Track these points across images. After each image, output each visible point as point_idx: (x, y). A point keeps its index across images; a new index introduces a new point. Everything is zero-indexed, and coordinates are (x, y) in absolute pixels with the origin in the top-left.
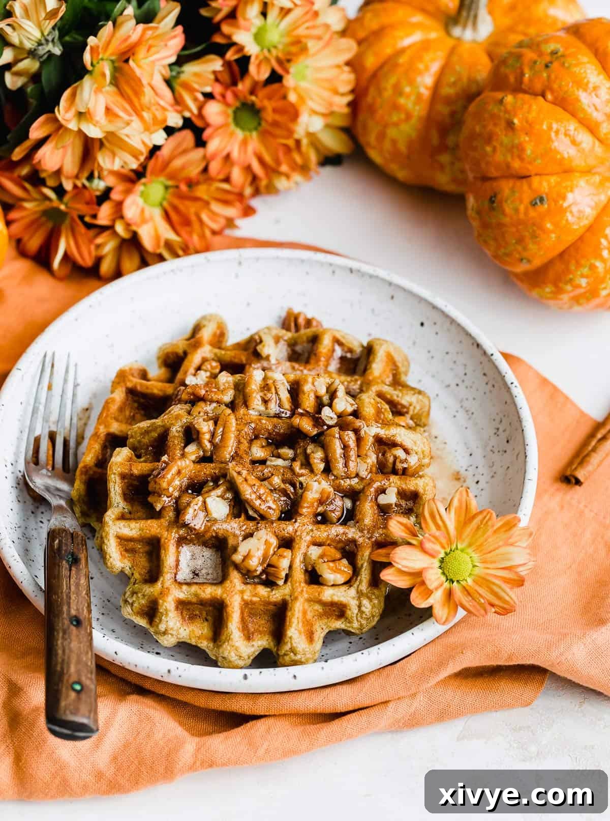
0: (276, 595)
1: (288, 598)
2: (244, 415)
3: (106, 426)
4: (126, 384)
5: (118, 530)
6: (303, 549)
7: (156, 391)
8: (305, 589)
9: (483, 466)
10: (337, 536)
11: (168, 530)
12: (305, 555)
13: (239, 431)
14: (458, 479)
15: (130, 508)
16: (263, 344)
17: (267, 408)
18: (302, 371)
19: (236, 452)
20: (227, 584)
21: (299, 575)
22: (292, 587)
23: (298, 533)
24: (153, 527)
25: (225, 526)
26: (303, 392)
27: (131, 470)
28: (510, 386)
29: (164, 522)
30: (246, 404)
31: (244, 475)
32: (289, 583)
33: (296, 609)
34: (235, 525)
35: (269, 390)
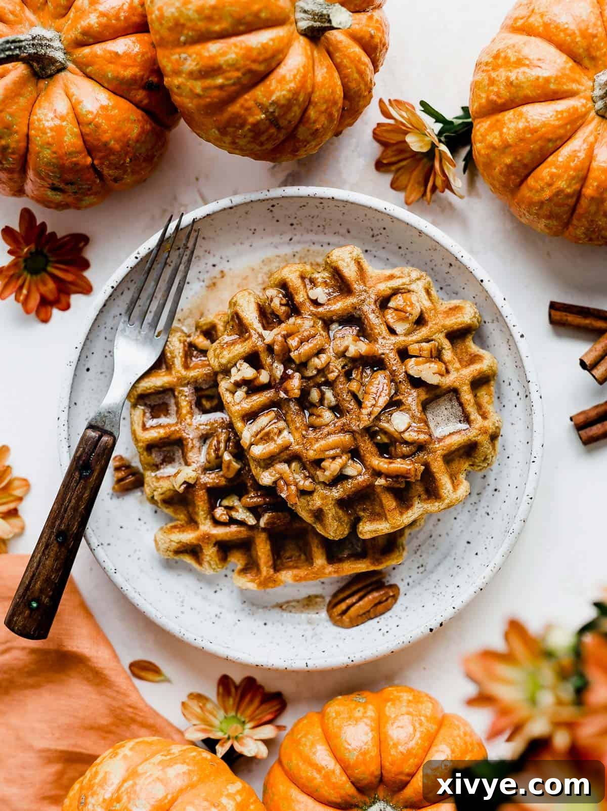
0: (446, 344)
1: (443, 334)
2: (298, 444)
3: (324, 568)
4: (273, 575)
5: (451, 491)
6: (401, 338)
7: (268, 547)
8: (434, 322)
9: (198, 266)
10: (378, 317)
11: (436, 452)
12: (406, 335)
13: (317, 440)
14: (214, 284)
15: (416, 498)
16: (187, 480)
17: (284, 429)
18: (192, 440)
19: (340, 432)
20: (457, 384)
21: (424, 332)
22: (435, 333)
23: (392, 347)
24: (438, 467)
25: (414, 407)
26: (251, 408)
27: (395, 508)
28: (139, 259)
29: (429, 458)
30: (287, 448)
31: (369, 410)
32: (434, 337)
33: (451, 322)
34: (410, 399)
35: (268, 434)
